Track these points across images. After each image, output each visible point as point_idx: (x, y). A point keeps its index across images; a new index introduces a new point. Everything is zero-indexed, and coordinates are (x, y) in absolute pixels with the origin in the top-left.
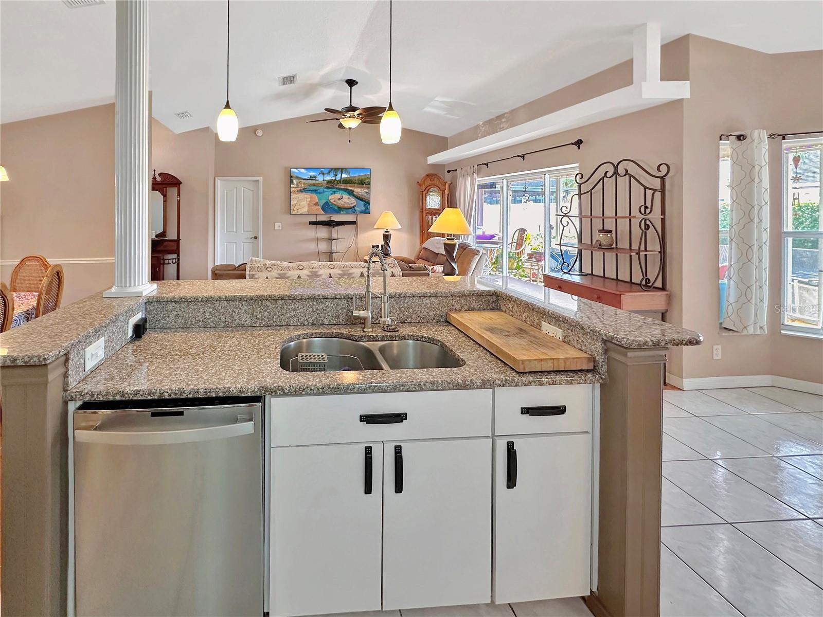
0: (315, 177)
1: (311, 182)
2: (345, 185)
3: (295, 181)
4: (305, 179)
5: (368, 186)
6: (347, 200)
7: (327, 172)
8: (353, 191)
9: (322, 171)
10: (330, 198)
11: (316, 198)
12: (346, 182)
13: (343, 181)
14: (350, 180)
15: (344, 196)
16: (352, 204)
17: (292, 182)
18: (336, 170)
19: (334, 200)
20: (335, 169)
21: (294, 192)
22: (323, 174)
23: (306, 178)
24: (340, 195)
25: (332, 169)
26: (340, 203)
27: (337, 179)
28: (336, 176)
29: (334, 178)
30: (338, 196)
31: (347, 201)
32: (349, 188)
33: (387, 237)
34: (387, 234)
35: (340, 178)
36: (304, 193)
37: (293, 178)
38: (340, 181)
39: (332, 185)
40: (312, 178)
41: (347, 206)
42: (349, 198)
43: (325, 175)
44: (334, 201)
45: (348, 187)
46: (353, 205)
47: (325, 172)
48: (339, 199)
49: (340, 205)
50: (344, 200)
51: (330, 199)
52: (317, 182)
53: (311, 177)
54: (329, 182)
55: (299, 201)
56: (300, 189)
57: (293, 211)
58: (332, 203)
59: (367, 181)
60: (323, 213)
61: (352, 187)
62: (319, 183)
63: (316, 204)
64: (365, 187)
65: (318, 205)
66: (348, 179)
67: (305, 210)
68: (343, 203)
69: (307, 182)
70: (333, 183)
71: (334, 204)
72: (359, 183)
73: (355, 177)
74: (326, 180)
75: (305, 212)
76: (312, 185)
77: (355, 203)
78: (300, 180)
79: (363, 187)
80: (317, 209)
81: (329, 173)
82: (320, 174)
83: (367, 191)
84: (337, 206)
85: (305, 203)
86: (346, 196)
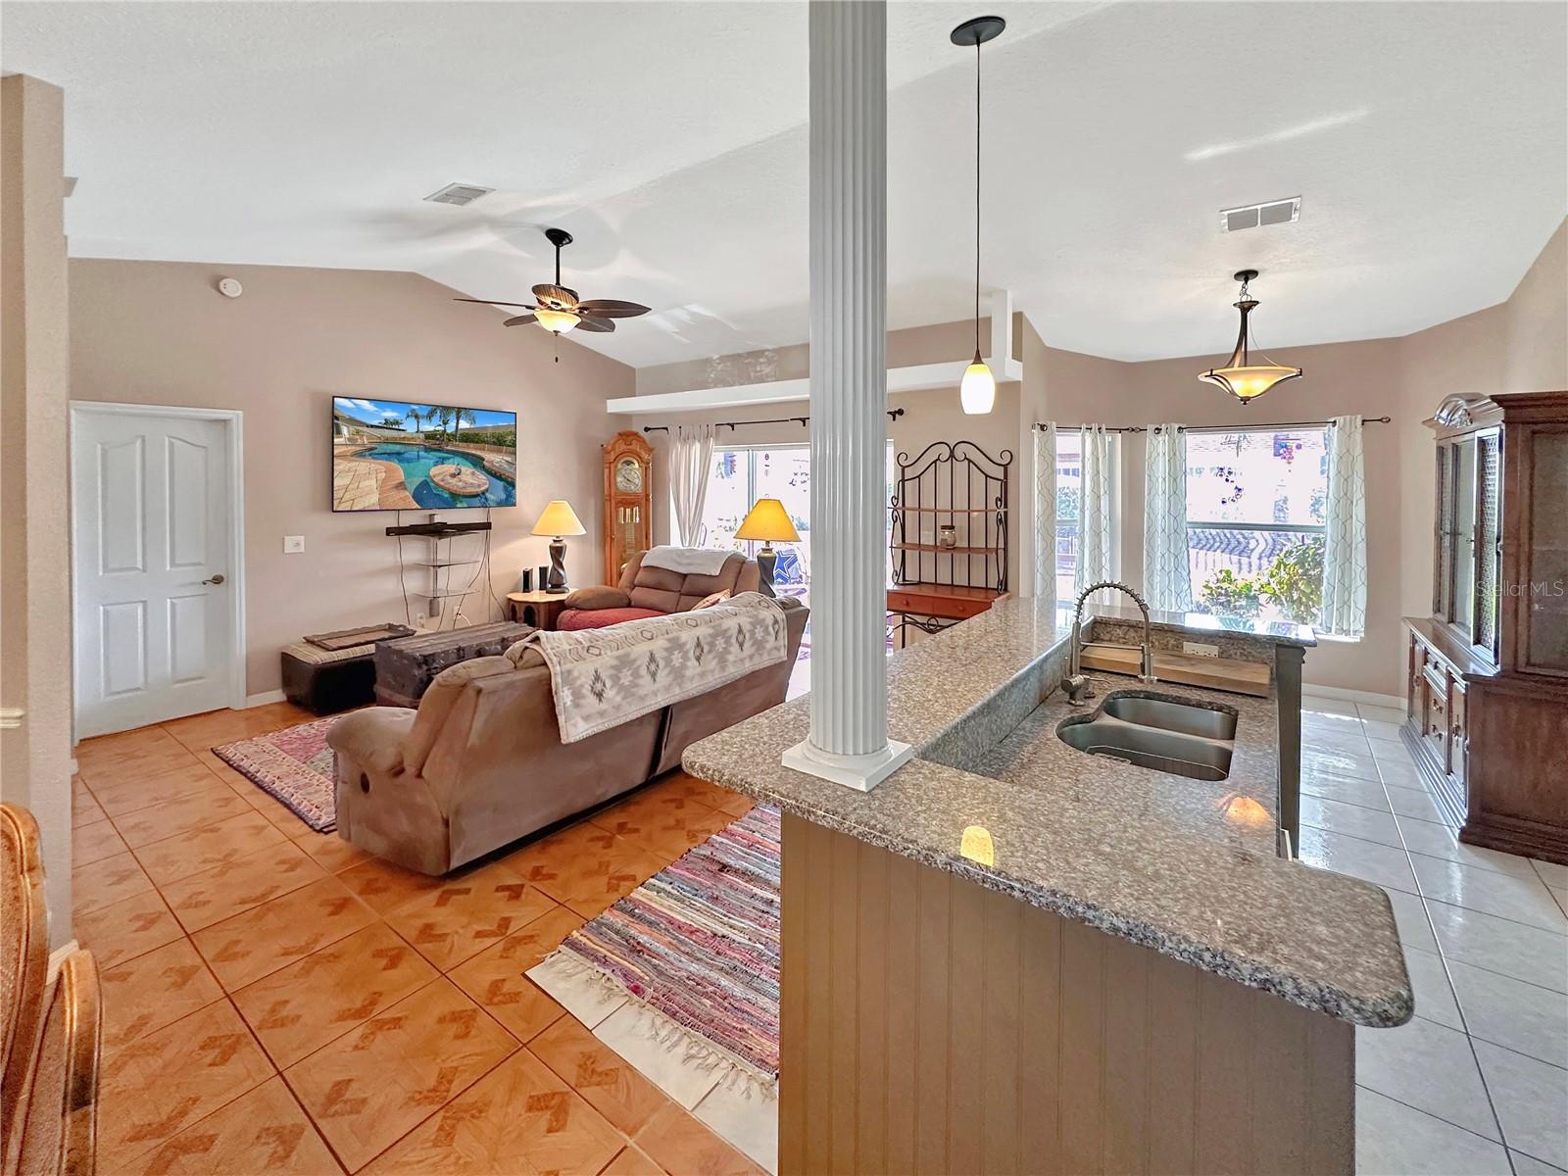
0: (397, 423)
1: (388, 433)
2: (465, 444)
3: (345, 430)
4: (372, 426)
5: (511, 449)
6: (471, 479)
7: (425, 413)
8: (483, 460)
9: (414, 410)
10: (434, 471)
11: (399, 471)
12: (468, 438)
13: (462, 435)
14: (476, 435)
15: (463, 469)
16: (479, 486)
17: (335, 430)
18: (447, 412)
19: (440, 477)
20: (446, 409)
21: (342, 456)
22: (417, 417)
23: (375, 423)
24: (455, 466)
25: (437, 408)
26: (455, 484)
27: (449, 431)
28: (445, 423)
29: (441, 428)
30: (449, 467)
32: (473, 452)
33: (557, 552)
34: (558, 545)
35: (454, 430)
36: (368, 459)
37: (339, 422)
38: (453, 436)
39: (435, 443)
40: (389, 424)
41: (469, 490)
42: (473, 474)
43: (421, 420)
44: (442, 480)
45: (472, 450)
46: (483, 489)
47: (420, 413)
48: (453, 476)
49: (455, 488)
50: (463, 477)
51: (431, 473)
52: (402, 434)
53: (387, 422)
54: (429, 436)
55: (357, 478)
56: (358, 448)
57: (340, 503)
58: (437, 484)
59: (510, 438)
60: (417, 506)
61: (480, 449)
62: (407, 436)
63: (401, 486)
64: (506, 452)
65: (406, 489)
66: (472, 432)
67: (372, 500)
68: (460, 484)
69: (378, 432)
70: (438, 439)
71: (441, 487)
72: (494, 443)
73: (486, 428)
74: (422, 432)
75: (374, 504)
76: (387, 441)
77: (485, 484)
78: (360, 428)
79: (502, 452)
80: (403, 499)
81: (430, 416)
82: (408, 416)
83: (509, 459)
84: (448, 489)
85: (373, 483)
86: (467, 470)
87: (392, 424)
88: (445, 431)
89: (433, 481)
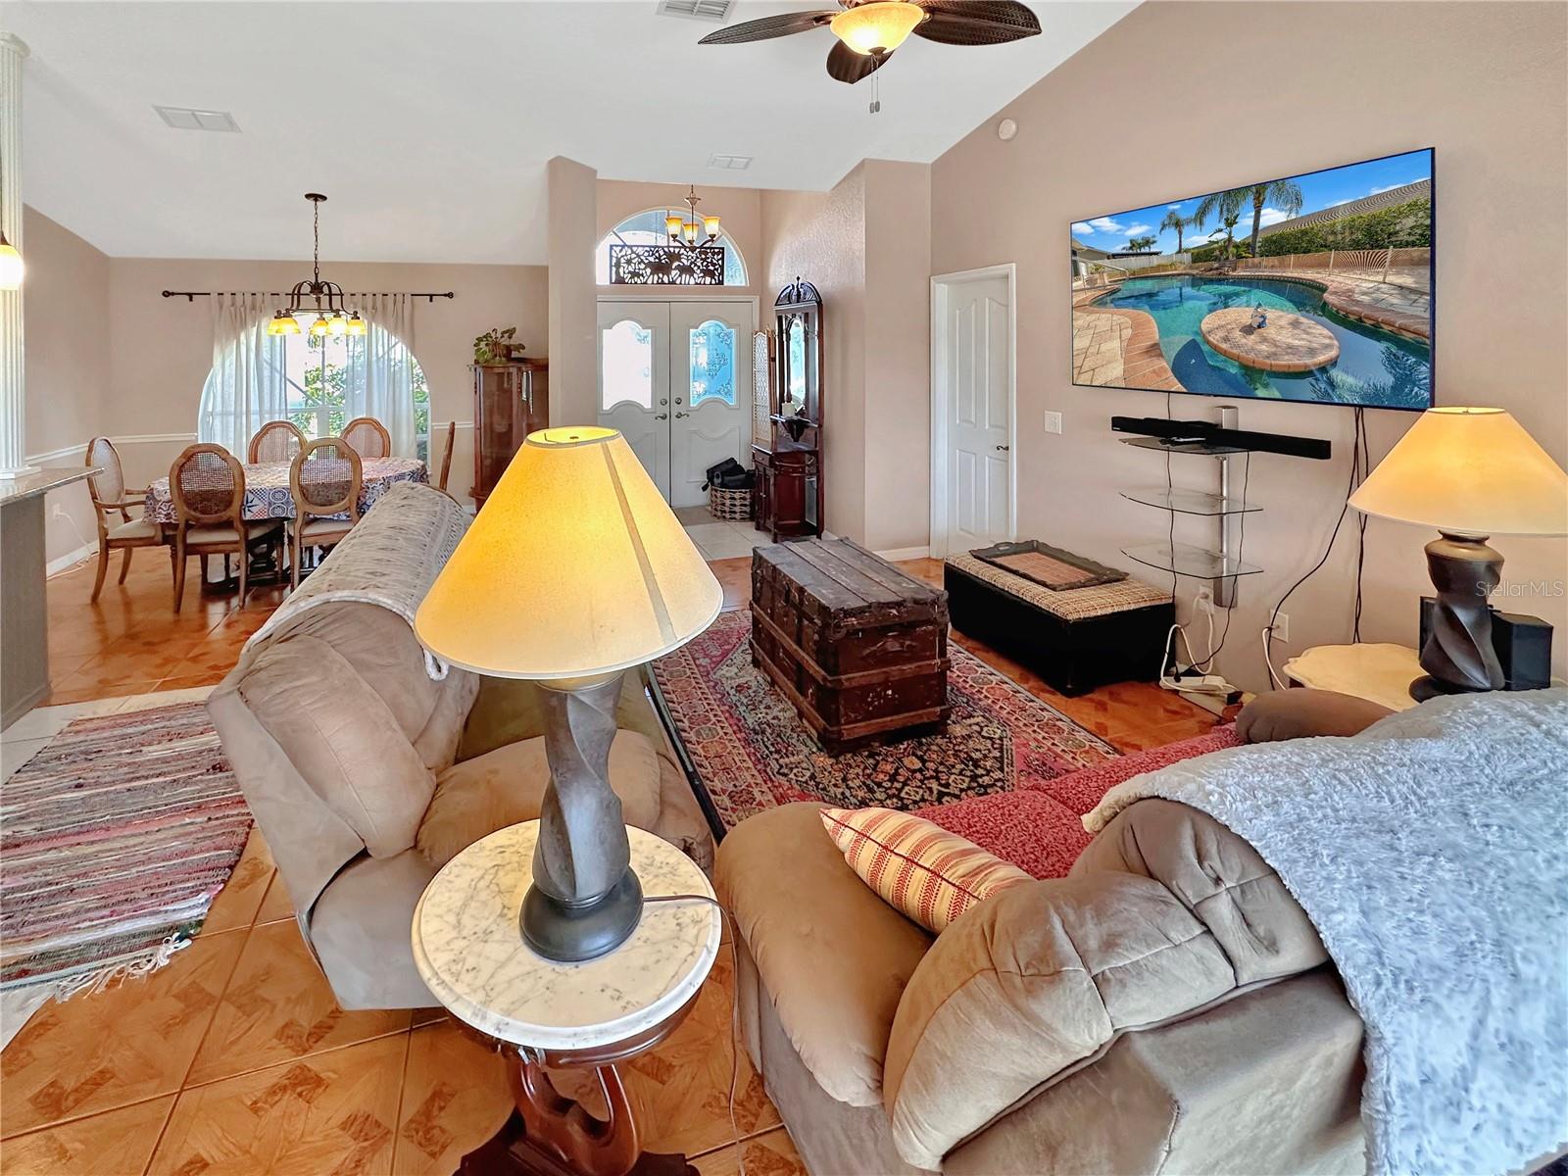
0: (1147, 242)
1: (1135, 263)
2: (1274, 260)
3: (1084, 268)
4: (1114, 256)
6: (1294, 336)
7: (1192, 214)
8: (1323, 289)
9: (1173, 213)
10: (1207, 323)
11: (1151, 326)
12: (1279, 245)
13: (1268, 241)
14: (1304, 233)
15: (1270, 314)
16: (1312, 352)
17: (1076, 271)
18: (1231, 198)
19: (1221, 334)
20: (1228, 193)
21: (1082, 307)
22: (1178, 225)
23: (1118, 249)
24: (1251, 310)
25: (1213, 196)
26: (1253, 348)
27: (1237, 239)
28: (1230, 223)
29: (1223, 236)
30: (1240, 313)
31: (1286, 337)
32: (1295, 275)
35: (1250, 233)
36: (1111, 308)
37: (1077, 258)
38: (1249, 246)
39: (1213, 267)
40: (1138, 248)
41: (1286, 361)
43: (1185, 230)
44: (1226, 339)
45: (1293, 270)
46: (1321, 358)
47: (1183, 216)
48: (1248, 330)
49: (1252, 356)
50: (1270, 331)
51: (1204, 327)
52: (1155, 261)
53: (1133, 244)
54: (1201, 255)
55: (1099, 338)
56: (1098, 293)
57: (1079, 373)
58: (1215, 348)
59: (1410, 222)
60: (1179, 387)
61: (1324, 265)
62: (1163, 262)
63: (1154, 350)
64: (1393, 263)
65: (1161, 355)
66: (1297, 228)
67: (1115, 372)
68: (1264, 347)
69: (1120, 264)
70: (1217, 259)
71: (1225, 353)
72: (1357, 245)
73: (1333, 211)
74: (1187, 251)
75: (1117, 378)
76: (1136, 276)
77: (1327, 347)
78: (1100, 262)
79: (1381, 264)
80: (1157, 373)
81: (1200, 218)
82: (1164, 226)
83: (1407, 280)
84: (1237, 358)
85: (1115, 344)
86: (1282, 318)
87: (1140, 246)
88: (1230, 239)
89: (1208, 342)
